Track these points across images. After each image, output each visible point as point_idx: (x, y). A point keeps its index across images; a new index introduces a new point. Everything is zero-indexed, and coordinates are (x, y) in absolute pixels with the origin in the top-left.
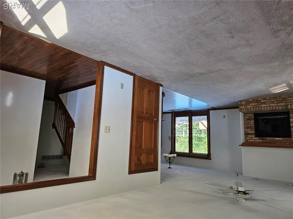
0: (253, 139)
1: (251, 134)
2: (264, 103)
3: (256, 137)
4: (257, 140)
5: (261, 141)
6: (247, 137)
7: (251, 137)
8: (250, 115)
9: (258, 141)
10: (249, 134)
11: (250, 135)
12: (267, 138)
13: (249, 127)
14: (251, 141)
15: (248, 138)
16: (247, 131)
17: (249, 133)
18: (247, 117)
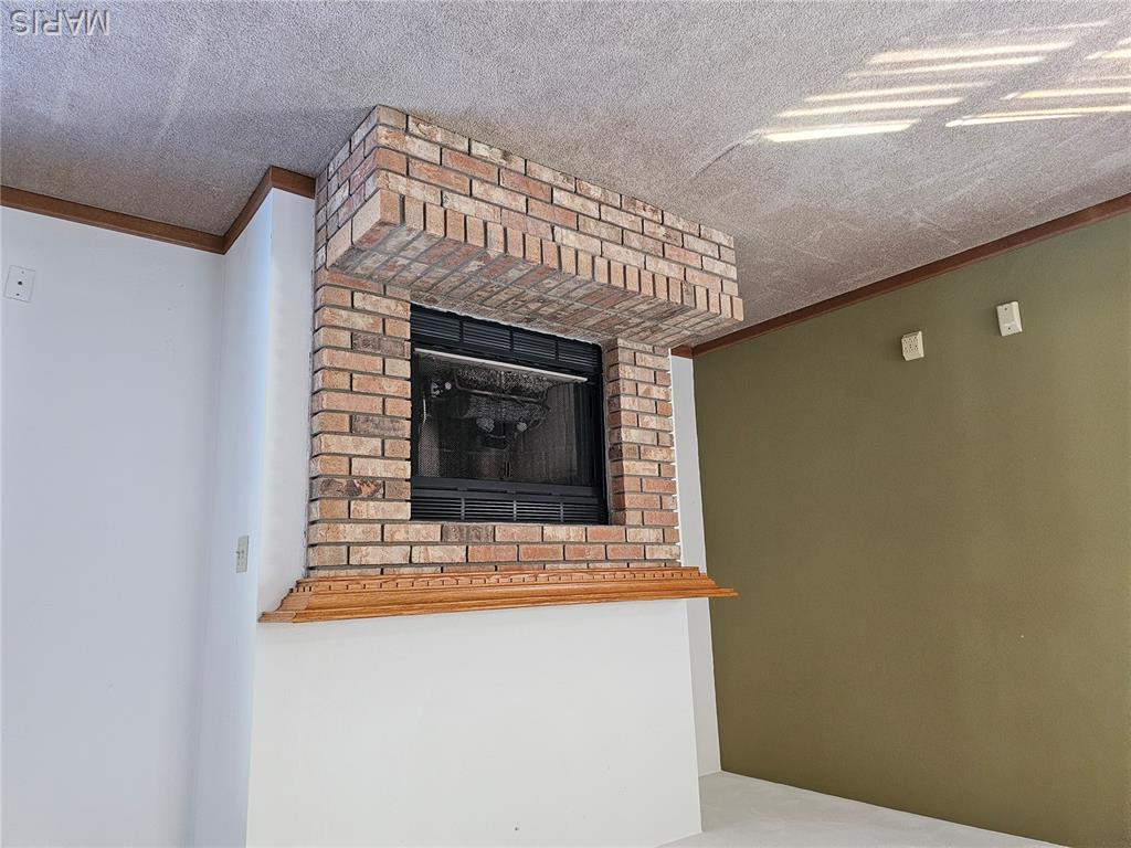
0: (399, 537)
1: (380, 489)
2: (576, 222)
3: (417, 515)
4: (431, 542)
5: (458, 553)
6: (349, 520)
7: (383, 523)
8: (385, 306)
9: (436, 554)
10: (366, 491)
11: (371, 498)
12: (504, 530)
13: (368, 416)
14: (375, 555)
15: (352, 532)
16: (350, 458)
17: (365, 480)
18: (360, 322)
